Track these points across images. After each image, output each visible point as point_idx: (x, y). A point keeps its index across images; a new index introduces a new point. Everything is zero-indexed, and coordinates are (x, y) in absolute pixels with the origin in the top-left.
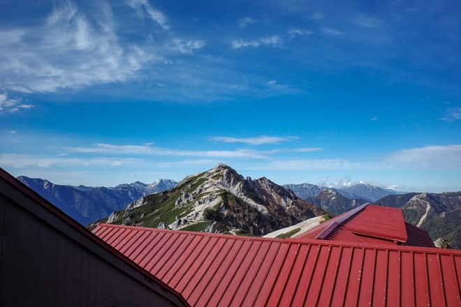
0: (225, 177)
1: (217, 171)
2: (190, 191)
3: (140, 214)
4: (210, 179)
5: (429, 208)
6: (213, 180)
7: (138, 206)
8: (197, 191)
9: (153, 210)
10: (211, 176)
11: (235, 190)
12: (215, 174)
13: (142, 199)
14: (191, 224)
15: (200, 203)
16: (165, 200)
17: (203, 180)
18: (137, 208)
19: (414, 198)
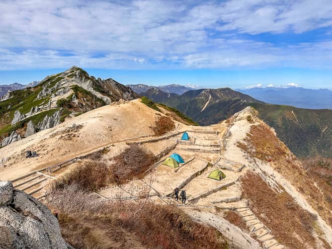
0: (78, 76)
1: (71, 72)
2: (50, 87)
3: (7, 106)
4: (66, 78)
5: (210, 97)
6: (68, 78)
7: (5, 99)
8: (55, 86)
9: (19, 102)
10: (66, 76)
11: (86, 86)
12: (70, 74)
13: (9, 94)
14: (44, 111)
15: (56, 95)
16: (29, 94)
17: (60, 79)
18: (4, 101)
19: (203, 92)
